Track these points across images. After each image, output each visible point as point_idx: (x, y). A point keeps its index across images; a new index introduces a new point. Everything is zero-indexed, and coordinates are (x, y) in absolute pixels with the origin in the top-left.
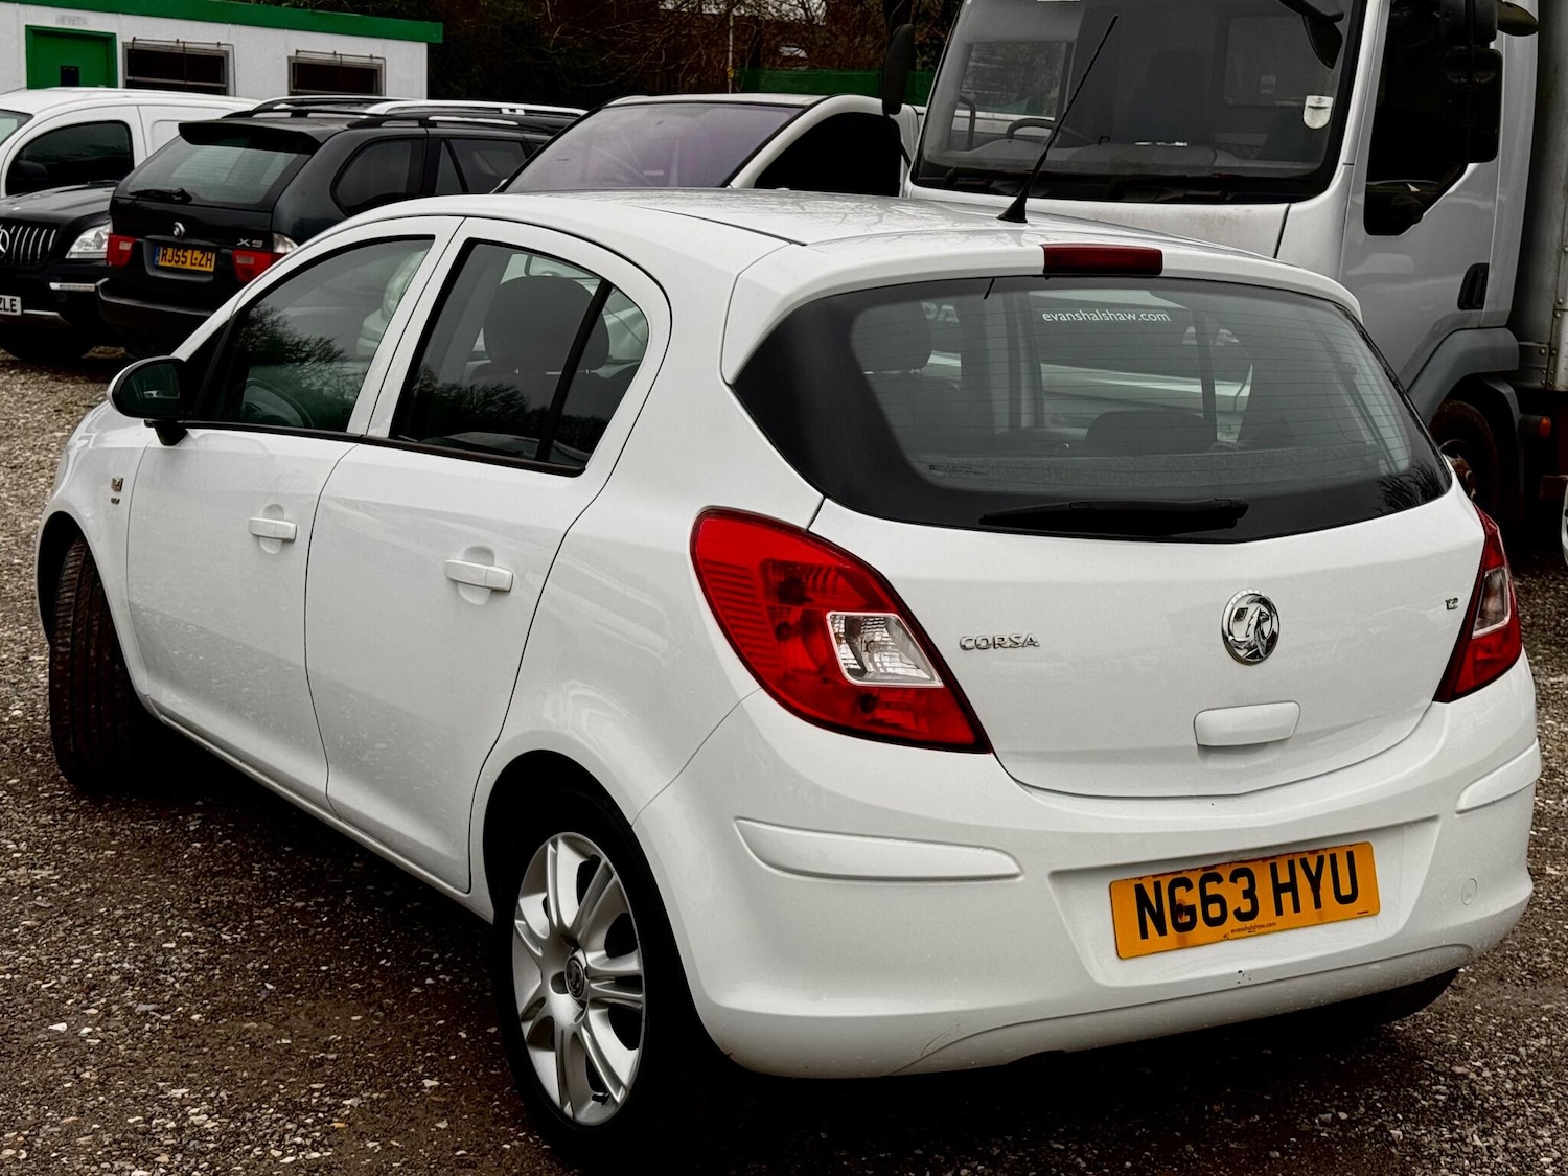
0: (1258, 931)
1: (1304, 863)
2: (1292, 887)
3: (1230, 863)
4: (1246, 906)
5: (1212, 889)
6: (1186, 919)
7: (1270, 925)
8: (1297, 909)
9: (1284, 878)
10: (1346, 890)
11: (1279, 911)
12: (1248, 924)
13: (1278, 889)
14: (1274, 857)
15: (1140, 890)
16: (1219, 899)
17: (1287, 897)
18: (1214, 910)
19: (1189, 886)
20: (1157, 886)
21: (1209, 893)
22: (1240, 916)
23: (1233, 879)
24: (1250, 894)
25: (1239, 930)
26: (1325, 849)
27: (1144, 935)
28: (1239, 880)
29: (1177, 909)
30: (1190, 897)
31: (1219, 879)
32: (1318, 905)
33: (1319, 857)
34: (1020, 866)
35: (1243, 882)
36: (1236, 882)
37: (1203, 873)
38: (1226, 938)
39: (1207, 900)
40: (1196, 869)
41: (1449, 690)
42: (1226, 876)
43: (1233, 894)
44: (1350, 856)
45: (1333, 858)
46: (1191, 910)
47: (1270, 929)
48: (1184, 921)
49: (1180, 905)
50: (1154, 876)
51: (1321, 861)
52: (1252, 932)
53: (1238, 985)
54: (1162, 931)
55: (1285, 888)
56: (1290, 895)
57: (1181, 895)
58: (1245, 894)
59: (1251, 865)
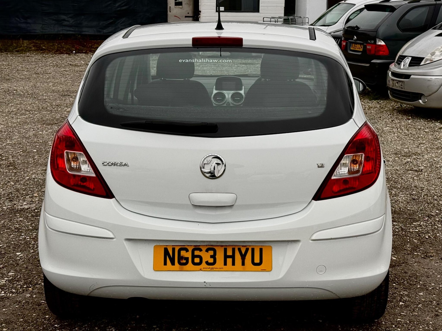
0: (215, 269)
1: (240, 250)
2: (233, 257)
3: (206, 246)
4: (211, 260)
5: (197, 253)
6: (184, 261)
7: (220, 268)
8: (233, 264)
9: (230, 253)
10: (257, 260)
11: (225, 264)
12: (211, 267)
13: (226, 257)
14: (226, 246)
15: (166, 251)
16: (200, 257)
17: (229, 260)
18: (197, 260)
19: (187, 250)
20: (174, 250)
21: (195, 254)
22: (207, 263)
23: (207, 251)
24: (214, 257)
25: (206, 268)
26: (250, 246)
27: (165, 264)
28: (209, 251)
29: (180, 258)
30: (189, 255)
31: (201, 250)
32: (243, 264)
33: (246, 248)
34: (115, 236)
35: (211, 253)
36: (208, 252)
37: (194, 247)
38: (201, 270)
39: (194, 256)
40: (191, 246)
41: (318, 196)
42: (204, 249)
43: (207, 256)
44: (261, 250)
45: (253, 250)
46: (187, 259)
47: (220, 270)
48: (183, 262)
49: (182, 257)
50: (173, 246)
51: (247, 250)
52: (212, 270)
53: (205, 287)
54: (173, 263)
55: (229, 257)
56: (231, 259)
57: (183, 253)
58: (211, 257)
59: (215, 247)
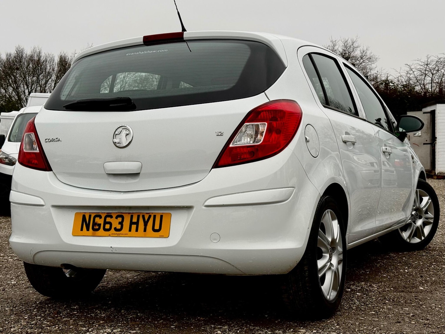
0: (121, 235)
1: (143, 217)
2: (137, 223)
3: (117, 213)
4: (119, 227)
5: (108, 220)
6: (97, 227)
7: (126, 234)
8: (137, 230)
9: (135, 220)
10: (157, 227)
11: (130, 230)
12: (118, 232)
13: (132, 223)
14: (133, 213)
15: (84, 217)
16: (110, 224)
17: (134, 227)
18: (107, 226)
19: (100, 217)
20: (90, 216)
21: (107, 221)
22: (116, 229)
23: (117, 218)
24: (121, 223)
25: (114, 234)
26: (152, 213)
27: (82, 230)
28: (118, 218)
29: (95, 224)
30: (100, 221)
31: (111, 217)
32: (145, 230)
33: (149, 215)
34: (45, 203)
35: (120, 219)
36: (117, 219)
37: (107, 214)
38: (109, 236)
39: (105, 223)
40: (104, 213)
41: (217, 165)
42: (114, 216)
43: (115, 223)
44: (161, 217)
45: (155, 216)
46: (99, 225)
47: (126, 236)
48: (96, 228)
49: (96, 223)
50: (90, 213)
51: (150, 217)
52: (118, 236)
53: (112, 252)
54: (88, 229)
55: (134, 223)
56: (135, 226)
57: (98, 220)
58: (120, 223)
59: (124, 214)
